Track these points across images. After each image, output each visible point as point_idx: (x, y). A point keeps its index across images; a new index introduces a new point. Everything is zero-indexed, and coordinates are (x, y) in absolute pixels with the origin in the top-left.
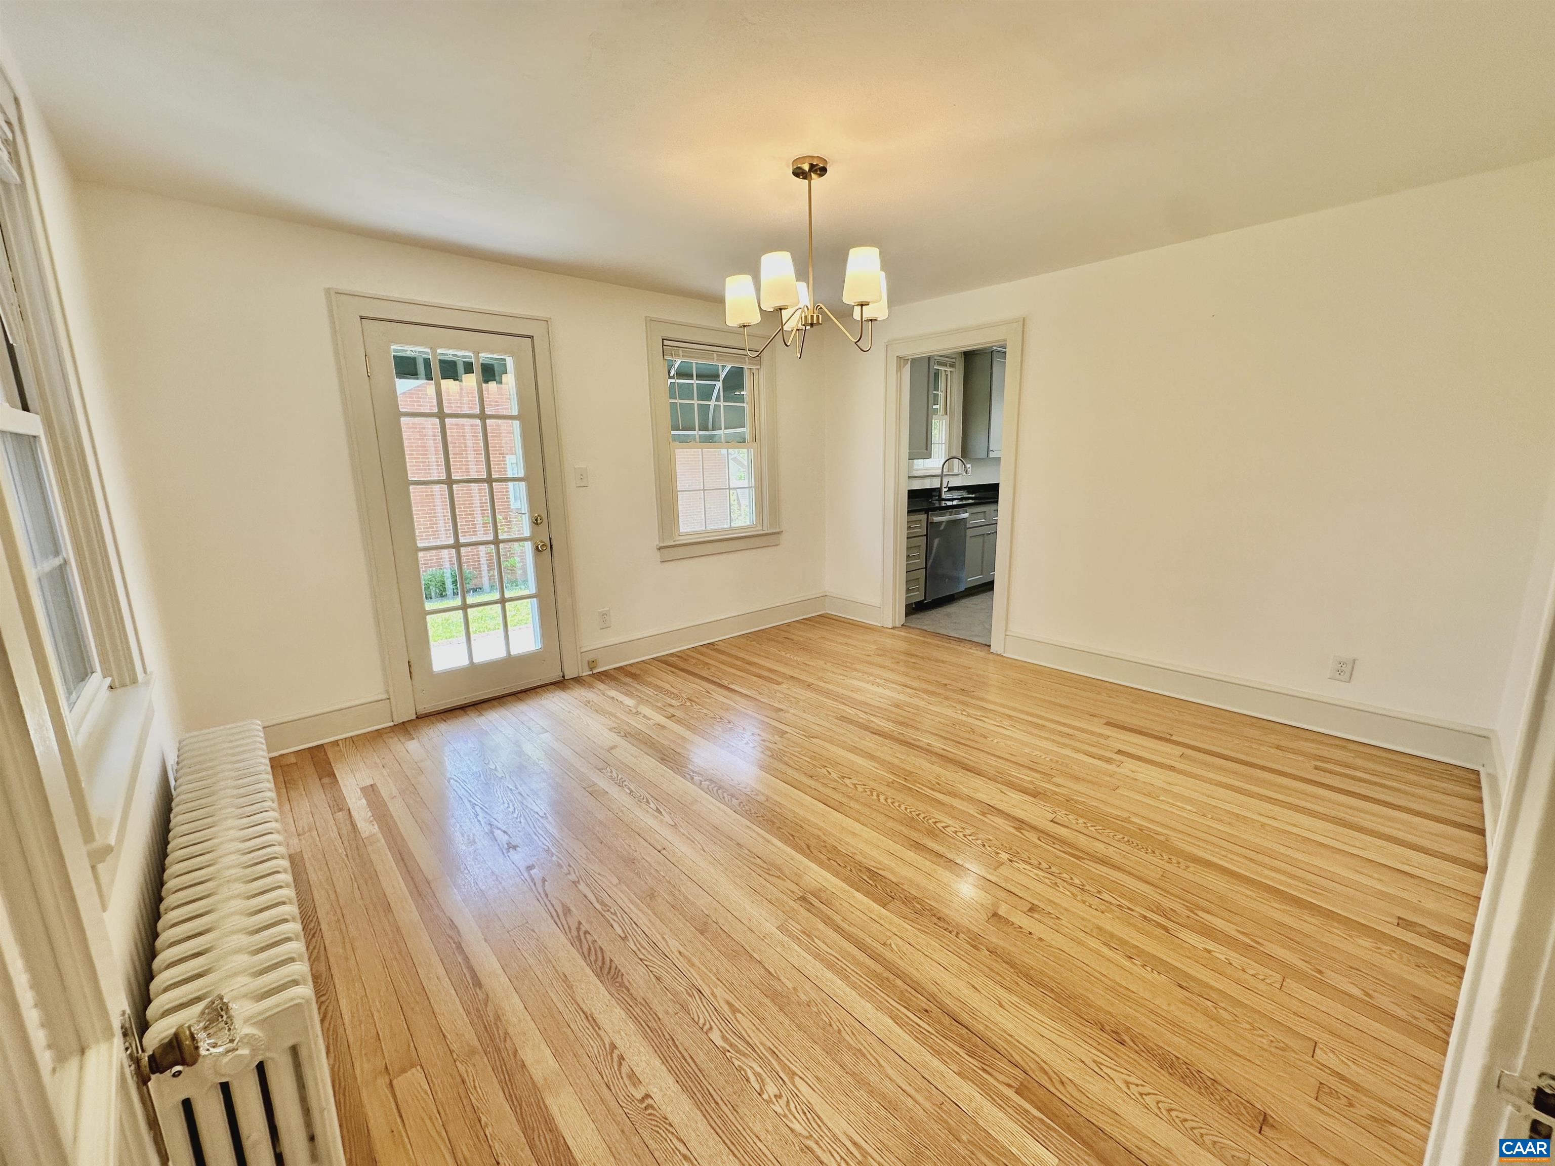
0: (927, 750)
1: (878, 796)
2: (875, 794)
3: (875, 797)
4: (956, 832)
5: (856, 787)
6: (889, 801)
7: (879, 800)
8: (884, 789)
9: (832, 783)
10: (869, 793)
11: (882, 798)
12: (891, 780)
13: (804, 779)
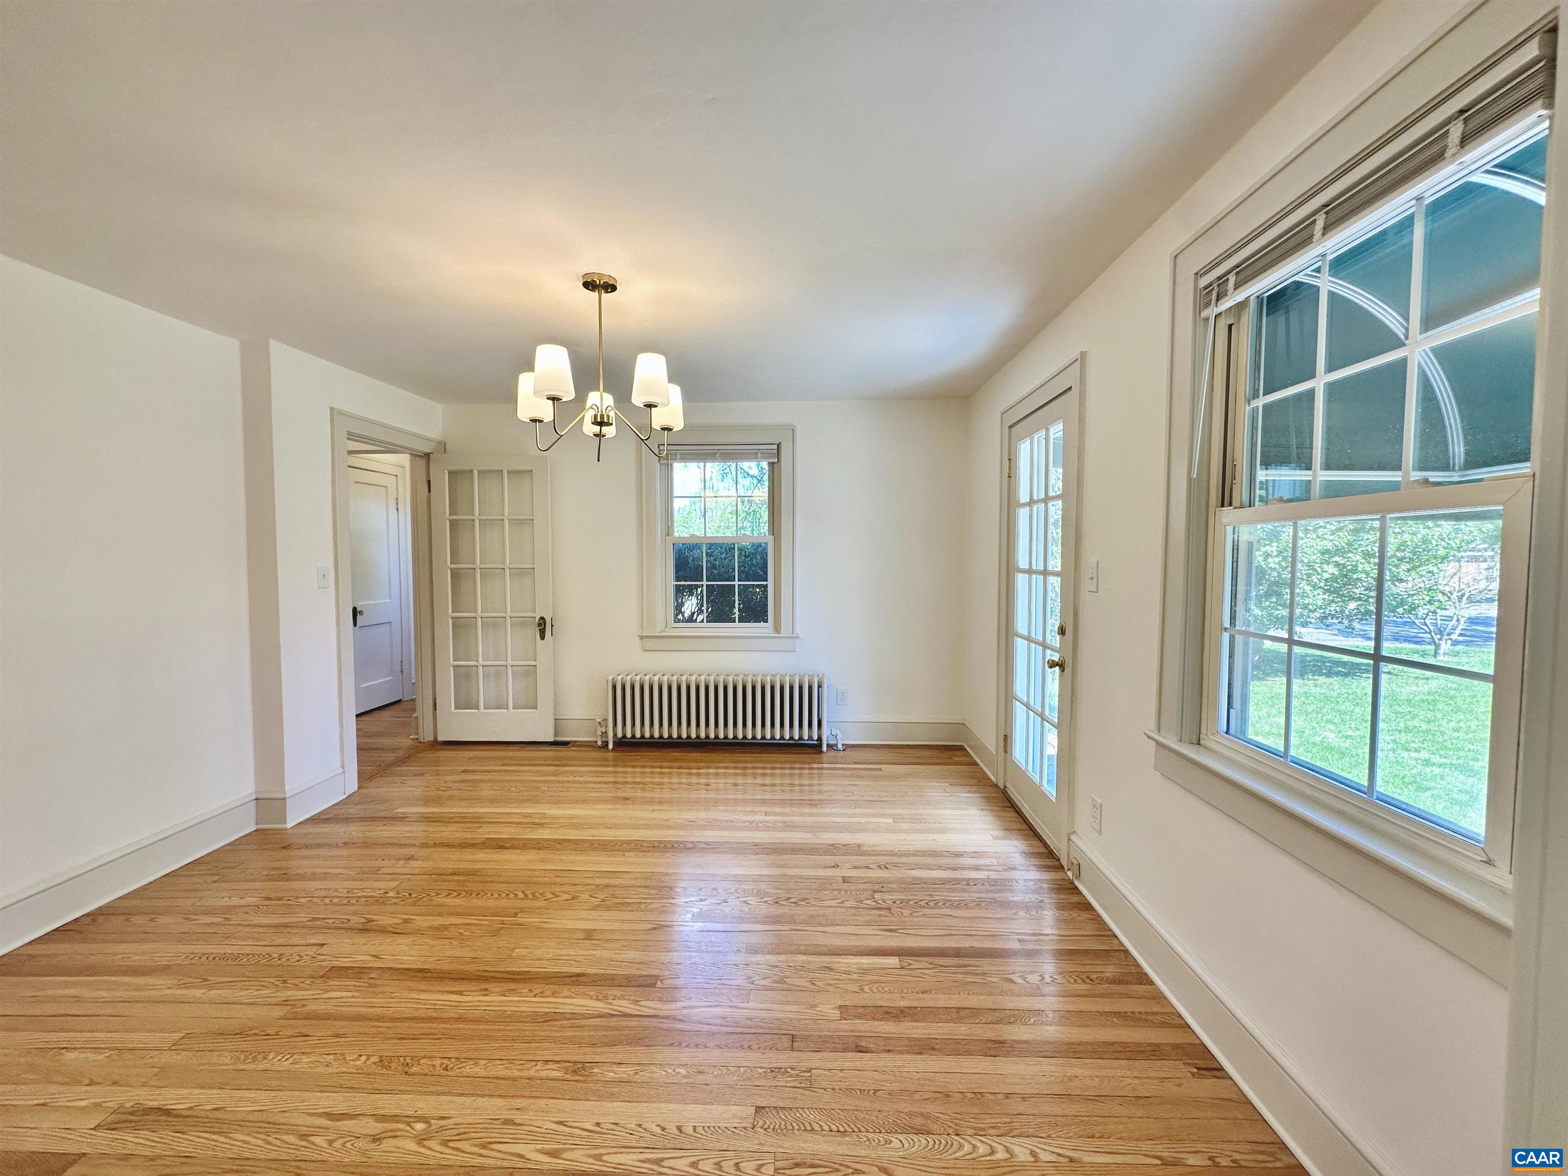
0: (486, 979)
1: (526, 895)
2: (530, 896)
3: (528, 893)
4: (438, 894)
5: (555, 895)
6: (512, 896)
7: (523, 893)
8: (523, 904)
9: (581, 889)
10: (537, 894)
11: (521, 895)
12: (519, 915)
13: (608, 881)
